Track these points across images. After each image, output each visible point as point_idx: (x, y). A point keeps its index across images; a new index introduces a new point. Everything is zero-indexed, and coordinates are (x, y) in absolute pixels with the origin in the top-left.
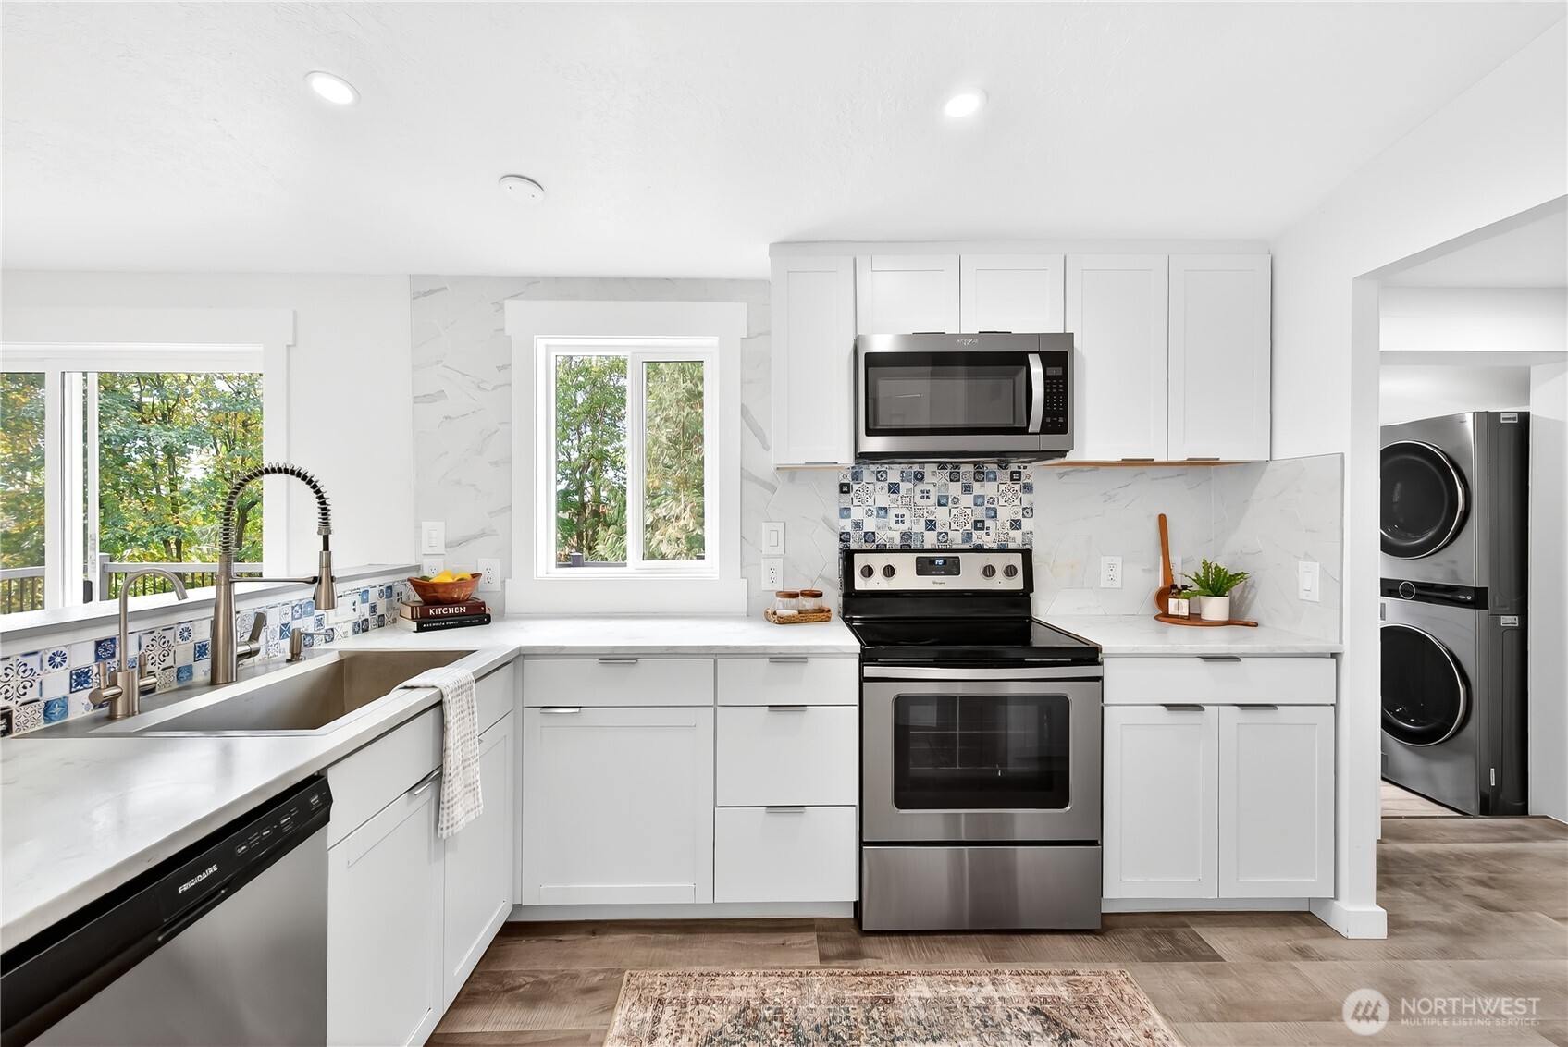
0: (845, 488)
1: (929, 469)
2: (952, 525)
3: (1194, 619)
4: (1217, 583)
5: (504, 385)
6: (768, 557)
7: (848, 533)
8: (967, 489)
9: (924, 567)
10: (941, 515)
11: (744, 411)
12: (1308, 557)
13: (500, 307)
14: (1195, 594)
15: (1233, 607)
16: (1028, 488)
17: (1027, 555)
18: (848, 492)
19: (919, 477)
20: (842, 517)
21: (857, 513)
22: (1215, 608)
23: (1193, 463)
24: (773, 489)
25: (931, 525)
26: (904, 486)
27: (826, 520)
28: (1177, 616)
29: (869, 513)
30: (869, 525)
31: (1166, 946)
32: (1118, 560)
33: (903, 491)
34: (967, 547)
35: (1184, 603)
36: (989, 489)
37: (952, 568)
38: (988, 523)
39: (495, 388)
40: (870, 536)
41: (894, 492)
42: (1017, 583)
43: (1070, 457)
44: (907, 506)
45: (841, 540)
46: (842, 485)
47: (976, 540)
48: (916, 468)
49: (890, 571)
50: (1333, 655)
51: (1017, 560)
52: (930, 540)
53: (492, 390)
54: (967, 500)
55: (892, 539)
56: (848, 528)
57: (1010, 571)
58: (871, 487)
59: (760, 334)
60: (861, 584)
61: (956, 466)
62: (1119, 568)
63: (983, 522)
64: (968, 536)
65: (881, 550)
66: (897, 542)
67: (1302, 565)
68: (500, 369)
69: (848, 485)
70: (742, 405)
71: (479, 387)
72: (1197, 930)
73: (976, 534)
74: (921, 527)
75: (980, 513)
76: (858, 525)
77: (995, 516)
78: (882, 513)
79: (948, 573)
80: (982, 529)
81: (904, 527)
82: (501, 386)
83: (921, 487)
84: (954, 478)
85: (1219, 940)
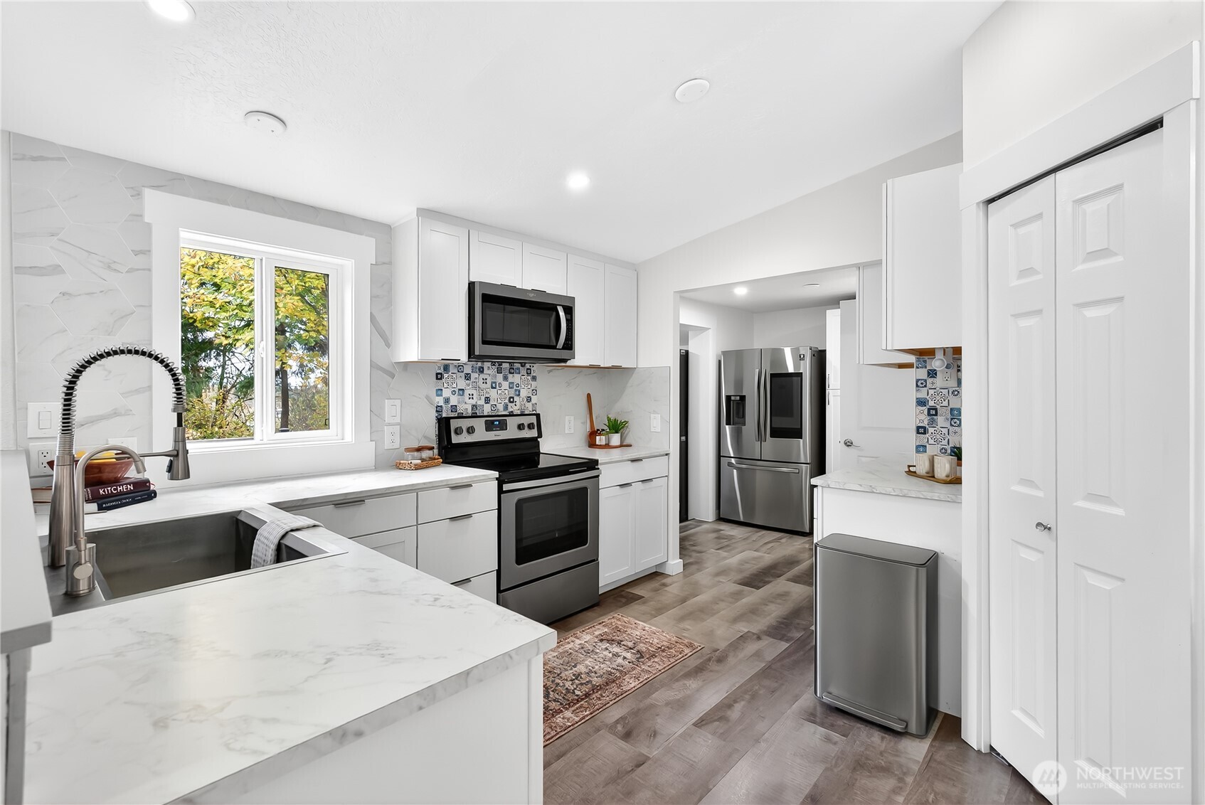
0: (439, 376)
1: (487, 365)
2: (498, 400)
3: (607, 446)
4: (616, 427)
5: (144, 270)
6: (390, 425)
7: (441, 406)
8: (506, 378)
9: (490, 426)
10: (493, 394)
11: (373, 319)
12: (655, 412)
13: (138, 195)
14: (608, 433)
15: (622, 439)
16: (534, 378)
17: (538, 416)
18: (441, 379)
19: (481, 370)
20: (438, 395)
21: (447, 393)
22: (615, 439)
23: (591, 367)
24: (393, 376)
25: (487, 400)
26: (474, 376)
27: (428, 398)
28: (600, 445)
29: (454, 393)
30: (454, 401)
31: (624, 600)
32: (572, 418)
33: (472, 379)
34: (506, 413)
35: (603, 437)
36: (516, 378)
37: (503, 426)
38: (516, 399)
39: (130, 271)
40: (454, 408)
41: (468, 379)
42: (534, 433)
43: (569, 363)
44: (475, 388)
45: (437, 411)
46: (437, 374)
47: (510, 410)
48: (480, 364)
49: (471, 430)
50: (667, 455)
51: (534, 420)
52: (487, 409)
53: (127, 272)
54: (505, 385)
55: (467, 409)
56: (441, 403)
57: (531, 426)
58: (454, 376)
59: (384, 263)
60: (456, 439)
61: (500, 364)
62: (572, 422)
63: (513, 398)
64: (506, 407)
65: (461, 417)
66: (470, 411)
67: (652, 416)
68: (137, 253)
69: (441, 374)
70: (371, 313)
71: (109, 267)
72: (628, 590)
73: (510, 405)
74: (482, 402)
75: (512, 393)
76: (447, 401)
77: (519, 395)
78: (461, 392)
79: (502, 429)
80: (513, 402)
81: (473, 402)
82: (138, 270)
83: (482, 376)
84: (499, 371)
85: (638, 591)
